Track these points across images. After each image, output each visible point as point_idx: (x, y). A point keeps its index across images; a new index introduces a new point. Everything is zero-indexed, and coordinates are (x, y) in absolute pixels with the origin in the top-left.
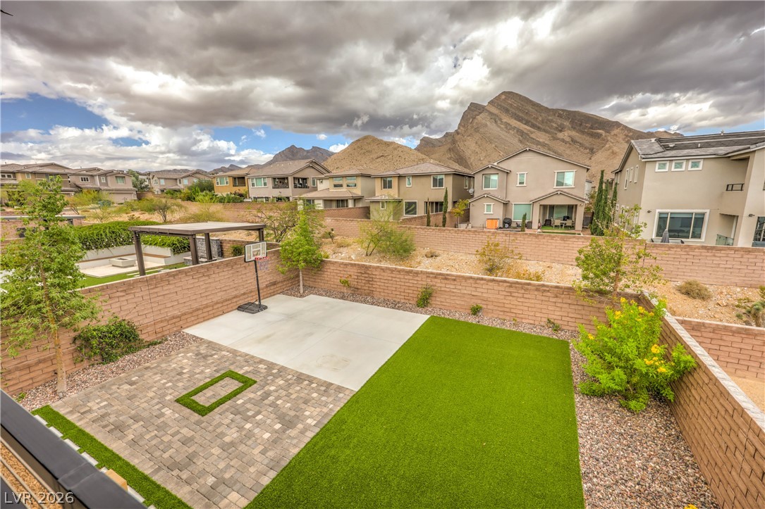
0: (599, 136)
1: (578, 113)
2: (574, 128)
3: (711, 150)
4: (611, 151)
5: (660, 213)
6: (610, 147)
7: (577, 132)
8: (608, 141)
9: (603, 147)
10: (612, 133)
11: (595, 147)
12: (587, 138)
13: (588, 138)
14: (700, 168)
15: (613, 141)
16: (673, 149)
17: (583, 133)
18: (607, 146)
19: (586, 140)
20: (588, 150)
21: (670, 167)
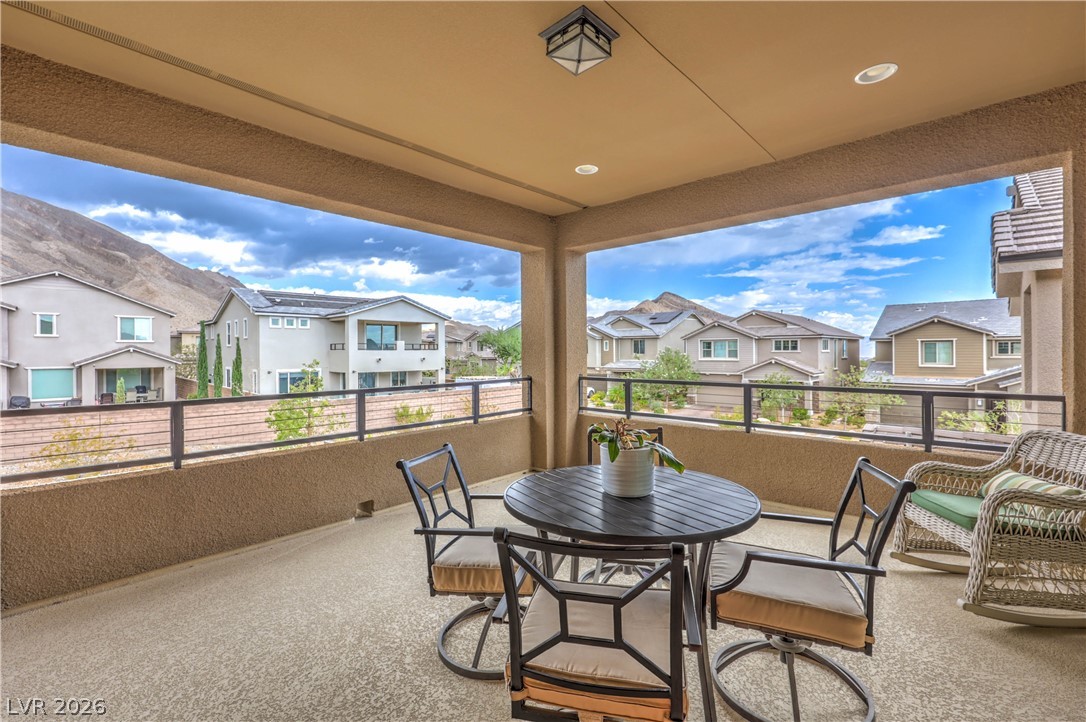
0: (121, 262)
1: (75, 215)
2: (70, 240)
3: (314, 310)
4: (143, 287)
5: (280, 374)
6: (142, 283)
7: (75, 246)
8: (136, 272)
9: (129, 280)
10: (142, 262)
11: (115, 277)
12: (97, 261)
13: (99, 261)
14: (308, 327)
15: (145, 273)
16: (279, 304)
17: (90, 251)
18: (137, 279)
19: (98, 264)
20: (103, 281)
21: (283, 324)
